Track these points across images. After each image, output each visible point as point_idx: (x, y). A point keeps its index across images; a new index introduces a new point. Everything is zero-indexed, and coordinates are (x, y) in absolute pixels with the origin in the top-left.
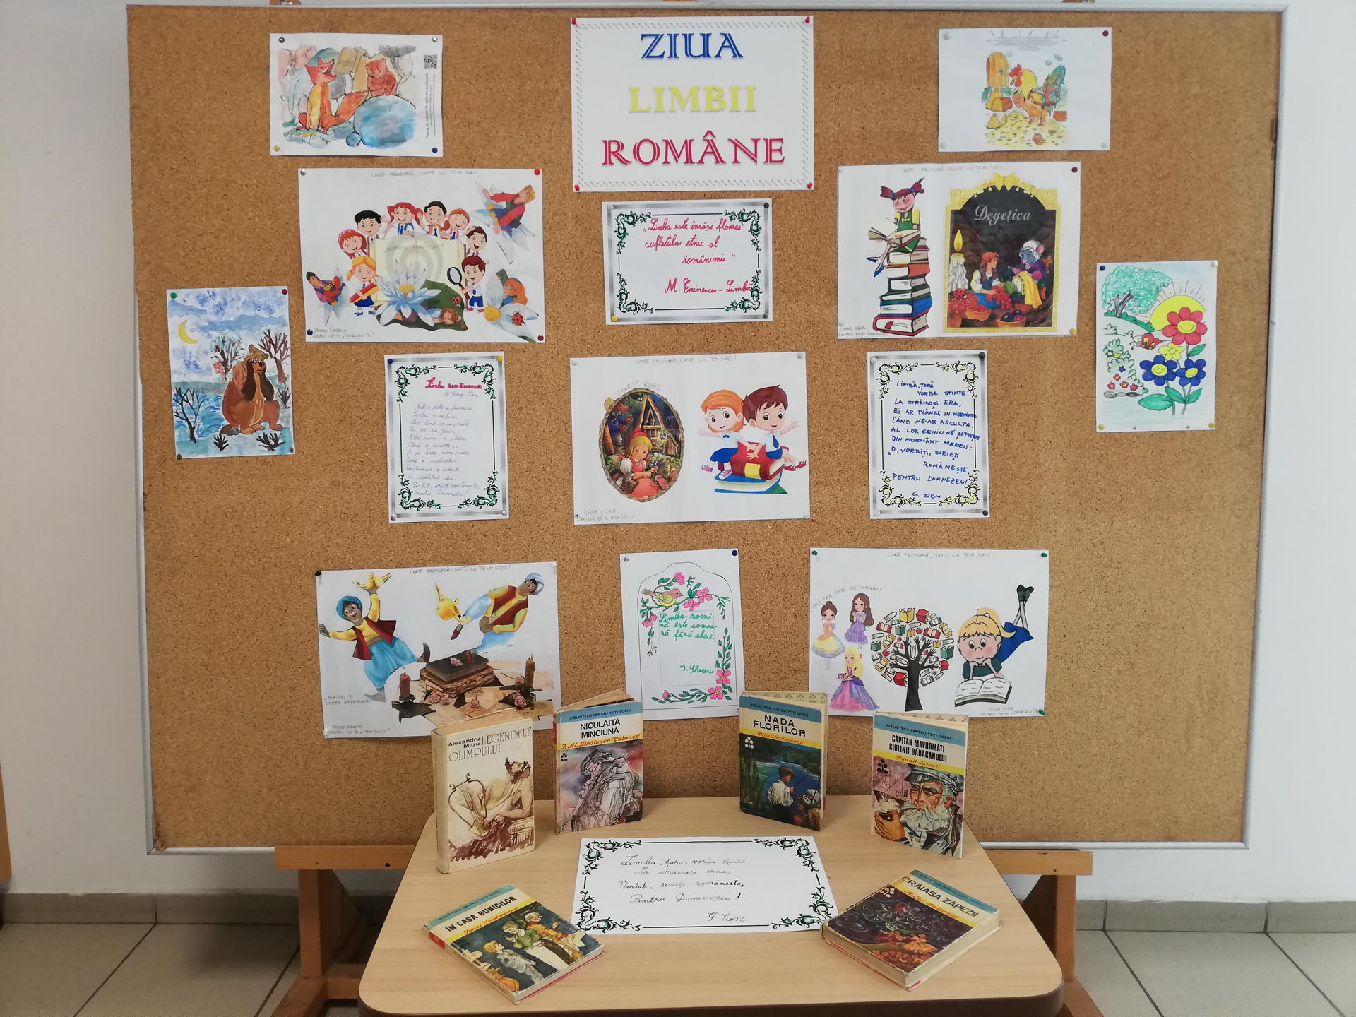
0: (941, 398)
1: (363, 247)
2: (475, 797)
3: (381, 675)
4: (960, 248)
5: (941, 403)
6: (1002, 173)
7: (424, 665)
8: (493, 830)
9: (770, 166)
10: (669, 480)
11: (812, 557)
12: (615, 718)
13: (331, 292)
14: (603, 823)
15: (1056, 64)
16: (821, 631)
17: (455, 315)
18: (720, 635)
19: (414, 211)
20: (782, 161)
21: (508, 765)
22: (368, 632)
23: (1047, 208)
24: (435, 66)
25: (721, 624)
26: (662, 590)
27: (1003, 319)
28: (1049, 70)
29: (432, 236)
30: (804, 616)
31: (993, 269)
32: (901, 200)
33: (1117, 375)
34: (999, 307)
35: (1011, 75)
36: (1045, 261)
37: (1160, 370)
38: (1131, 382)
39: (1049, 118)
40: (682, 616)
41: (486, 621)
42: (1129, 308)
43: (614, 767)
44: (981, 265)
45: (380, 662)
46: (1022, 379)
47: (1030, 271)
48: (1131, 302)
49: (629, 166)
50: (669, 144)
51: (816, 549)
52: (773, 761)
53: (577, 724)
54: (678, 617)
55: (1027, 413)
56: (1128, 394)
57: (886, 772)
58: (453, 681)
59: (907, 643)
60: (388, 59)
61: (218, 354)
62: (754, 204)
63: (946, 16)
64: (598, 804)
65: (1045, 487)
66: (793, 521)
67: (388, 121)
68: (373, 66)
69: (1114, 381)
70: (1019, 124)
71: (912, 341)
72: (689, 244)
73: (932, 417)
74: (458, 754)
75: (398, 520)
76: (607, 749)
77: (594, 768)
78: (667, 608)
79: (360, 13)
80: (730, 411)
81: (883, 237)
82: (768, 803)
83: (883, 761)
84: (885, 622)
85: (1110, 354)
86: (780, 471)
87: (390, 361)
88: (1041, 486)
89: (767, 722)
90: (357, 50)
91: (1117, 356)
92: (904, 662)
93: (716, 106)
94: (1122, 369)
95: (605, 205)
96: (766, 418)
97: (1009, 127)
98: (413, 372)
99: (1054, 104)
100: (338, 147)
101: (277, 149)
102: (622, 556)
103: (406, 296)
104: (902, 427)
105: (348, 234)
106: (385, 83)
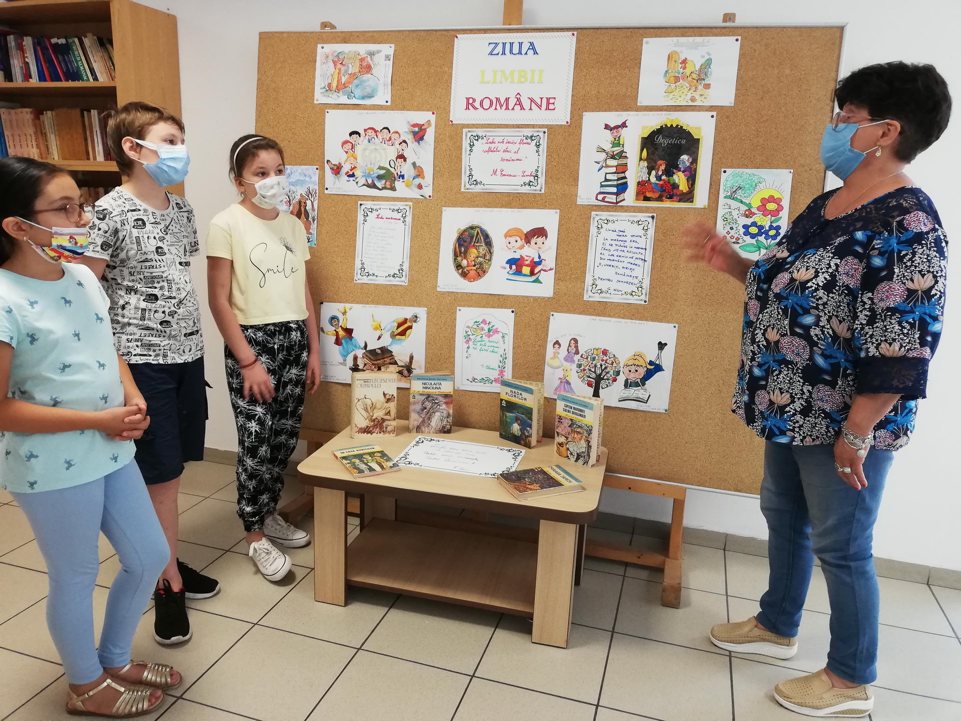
0: (628, 239)
1: (352, 148)
2: (368, 405)
3: (345, 354)
5: (628, 241)
6: (671, 118)
8: (376, 423)
9: (548, 111)
10: (484, 272)
11: (551, 317)
12: (439, 382)
13: (337, 170)
14: (431, 432)
15: (707, 57)
16: (552, 355)
17: (391, 183)
18: (502, 352)
19: (376, 131)
20: (554, 109)
21: (385, 395)
22: (341, 333)
23: (696, 137)
24: (390, 60)
25: (503, 347)
26: (475, 327)
28: (703, 61)
29: (383, 144)
30: (544, 347)
31: (662, 170)
32: (615, 131)
33: (728, 231)
34: (664, 191)
35: (681, 63)
36: (692, 166)
37: (753, 230)
38: (736, 236)
39: (700, 87)
40: (484, 341)
41: (393, 333)
42: (739, 195)
43: (438, 405)
44: (656, 167)
45: (345, 347)
46: (674, 231)
47: (683, 172)
48: (740, 191)
49: (477, 111)
50: (498, 99)
51: (554, 313)
53: (422, 382)
54: (482, 341)
55: (675, 249)
57: (562, 422)
58: (376, 360)
59: (596, 366)
60: (369, 56)
61: (287, 197)
62: (538, 131)
63: (648, 31)
64: (429, 422)
66: (544, 298)
67: (367, 87)
68: (362, 60)
70: (683, 91)
71: (616, 207)
72: (504, 151)
73: (623, 249)
74: (361, 385)
75: (358, 282)
76: (435, 397)
77: (428, 405)
78: (477, 336)
79: (358, 34)
80: (518, 239)
81: (603, 151)
82: (511, 434)
83: (560, 417)
85: (725, 219)
86: (540, 271)
87: (361, 205)
88: (678, 290)
89: (512, 393)
90: (355, 52)
91: (729, 221)
92: (594, 375)
93: (523, 80)
94: (732, 228)
95: (465, 130)
96: (536, 244)
97: (677, 92)
98: (370, 210)
99: (704, 80)
100: (344, 100)
101: (317, 100)
102: (458, 308)
103: (369, 173)
104: (606, 253)
105: (346, 142)
106: (367, 69)
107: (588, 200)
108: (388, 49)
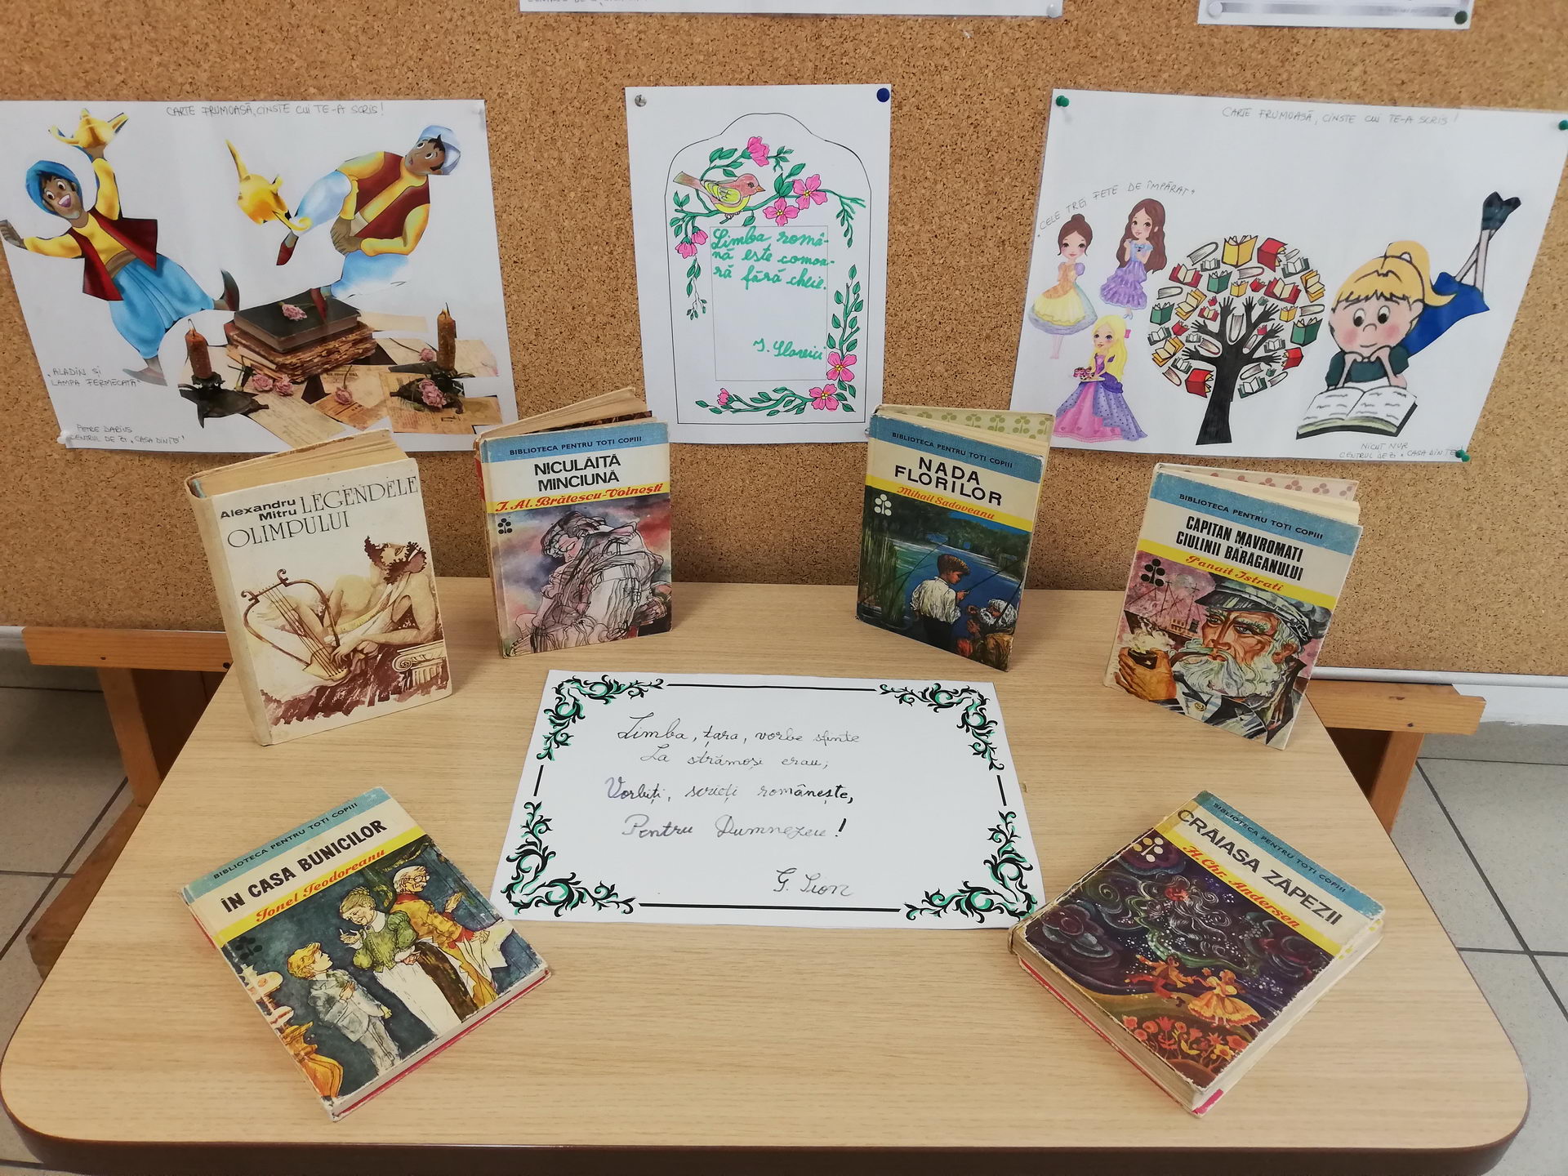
2: (306, 612)
7: (229, 315)
8: (356, 667)
11: (1056, 112)
12: (610, 453)
16: (1053, 279)
18: (838, 281)
21: (373, 551)
22: (105, 243)
26: (717, 175)
30: (1023, 249)
40: (761, 238)
41: (343, 230)
43: (611, 542)
45: (141, 305)
52: (928, 542)
53: (528, 464)
54: (752, 238)
57: (1160, 583)
58: (292, 351)
59: (1226, 310)
64: (581, 607)
66: (1020, 23)
74: (250, 535)
76: (596, 512)
77: (570, 546)
78: (729, 217)
82: (912, 613)
83: (1157, 562)
84: (1188, 263)
89: (924, 470)
92: (1214, 348)
102: (630, 92)
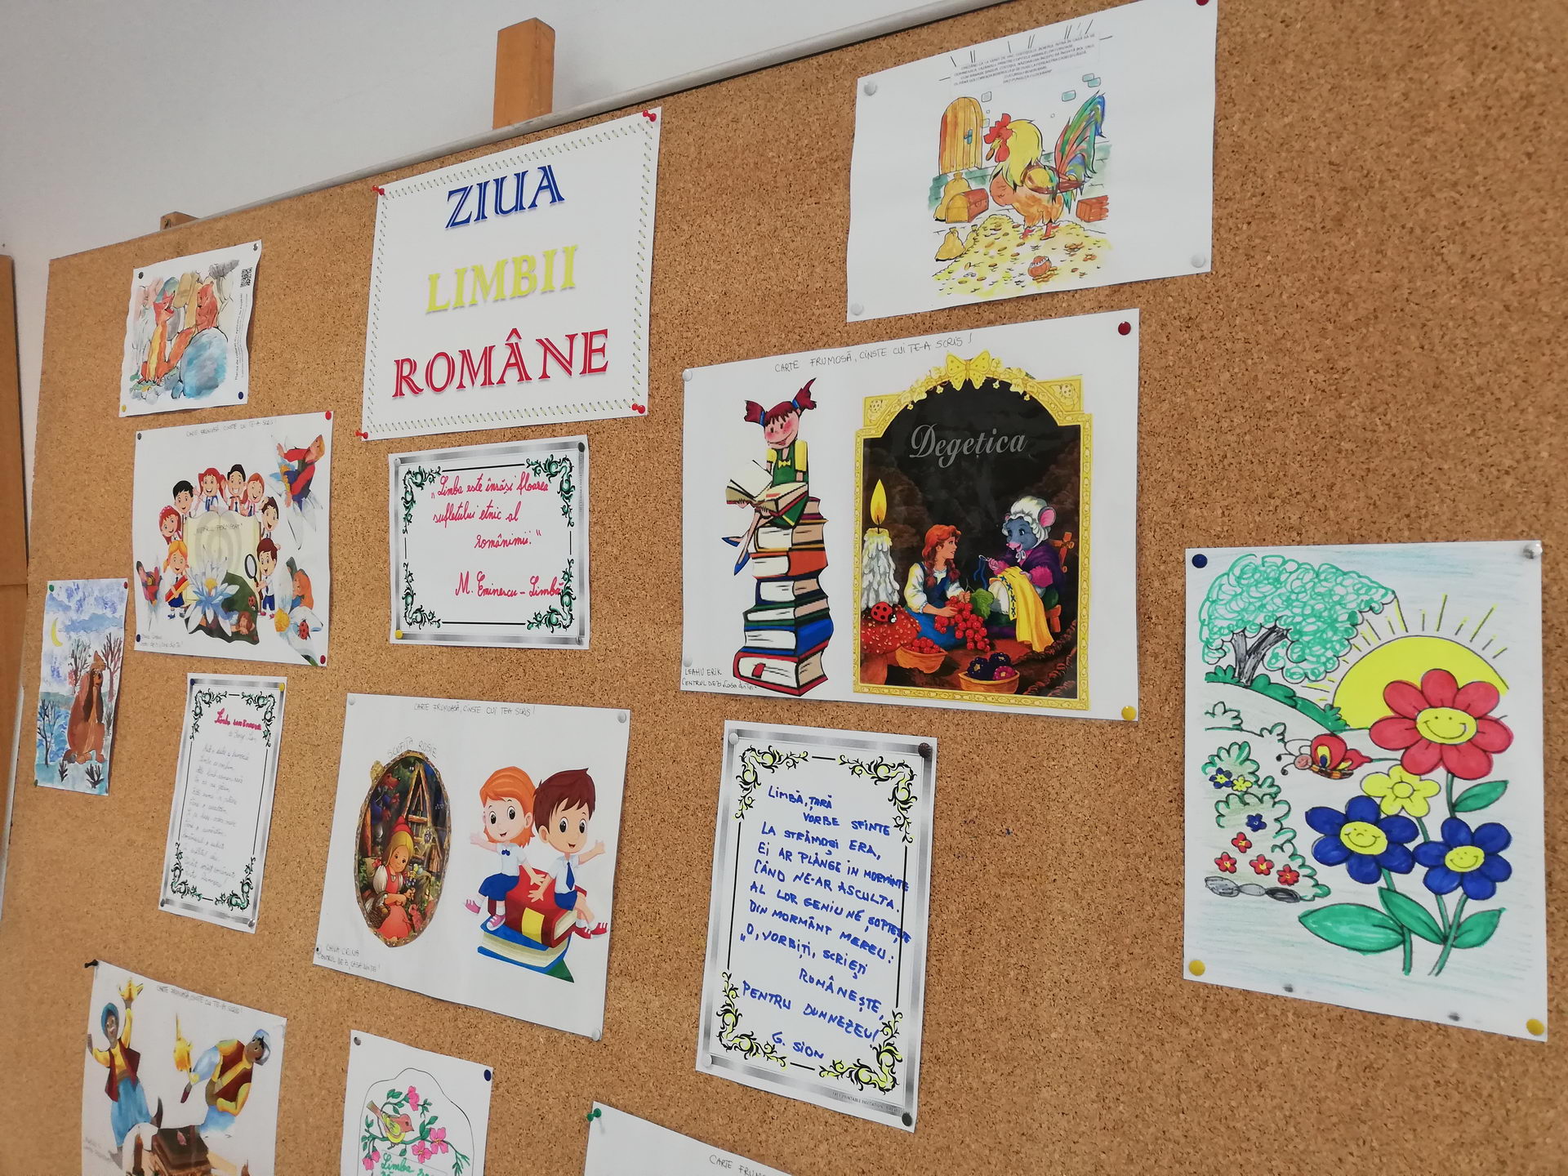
0: (844, 834)
1: (179, 529)
3: (122, 1128)
4: (883, 517)
5: (844, 844)
6: (963, 353)
9: (588, 379)
10: (424, 916)
11: (594, 1121)
15: (1086, 94)
17: (250, 621)
19: (220, 478)
20: (604, 369)
22: (120, 1061)
23: (1061, 422)
24: (248, 283)
27: (971, 673)
28: (1070, 111)
29: (233, 512)
31: (947, 562)
32: (777, 426)
33: (1242, 836)
34: (961, 644)
35: (989, 139)
36: (1059, 543)
37: (1364, 838)
38: (1280, 860)
40: (409, 1169)
41: (212, 1088)
42: (1276, 663)
44: (924, 552)
45: (123, 1109)
46: (1010, 816)
47: (1026, 567)
48: (1280, 648)
49: (421, 396)
50: (466, 355)
51: (602, 1108)
54: (404, 1168)
55: (1018, 897)
56: (1272, 893)
61: (73, 661)
62: (565, 446)
63: (871, 49)
65: (1046, 1093)
67: (209, 363)
68: (203, 293)
69: (1234, 853)
70: (1002, 242)
71: (796, 705)
72: (486, 515)
73: (825, 873)
75: (164, 907)
78: (394, 1145)
80: (517, 806)
81: (747, 498)
85: (1222, 779)
87: (193, 682)
91: (1240, 786)
93: (525, 286)
94: (1256, 823)
96: (563, 828)
97: (982, 251)
98: (207, 698)
99: (1078, 185)
100: (165, 402)
101: (124, 410)
102: (354, 1033)
103: (209, 593)
104: (771, 884)
105: (168, 512)
106: (209, 314)
107: (712, 678)
108: (247, 255)
